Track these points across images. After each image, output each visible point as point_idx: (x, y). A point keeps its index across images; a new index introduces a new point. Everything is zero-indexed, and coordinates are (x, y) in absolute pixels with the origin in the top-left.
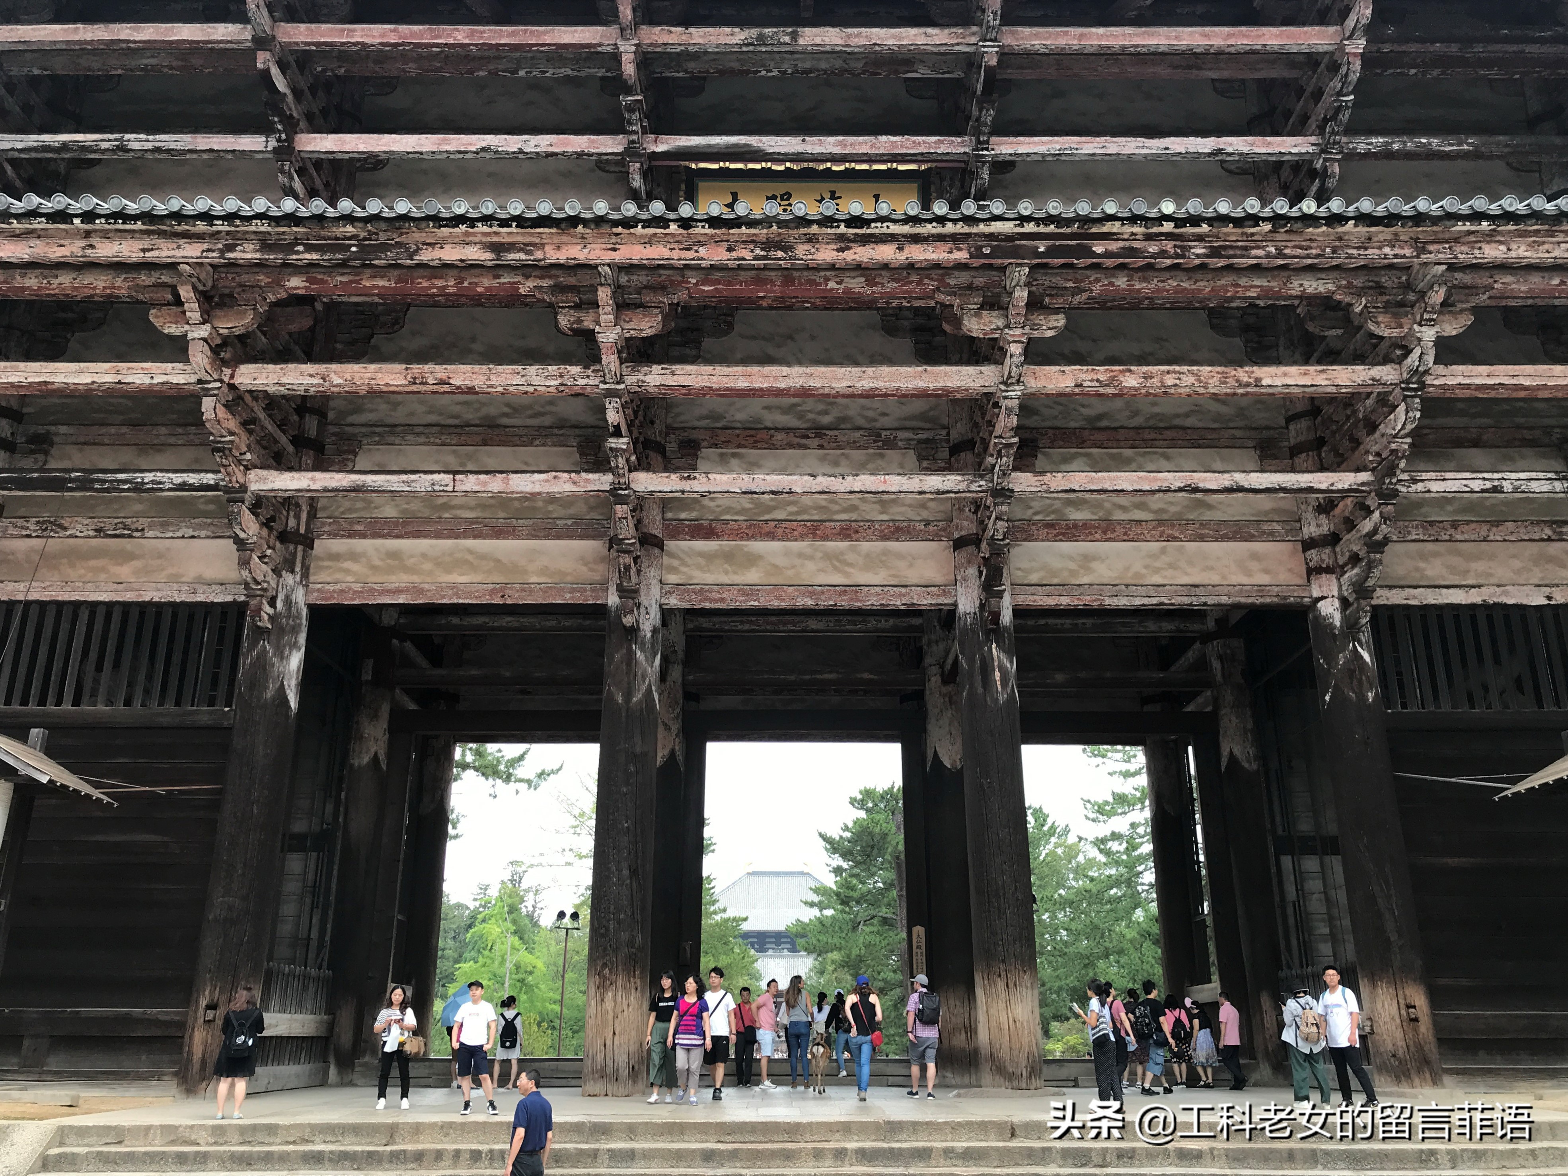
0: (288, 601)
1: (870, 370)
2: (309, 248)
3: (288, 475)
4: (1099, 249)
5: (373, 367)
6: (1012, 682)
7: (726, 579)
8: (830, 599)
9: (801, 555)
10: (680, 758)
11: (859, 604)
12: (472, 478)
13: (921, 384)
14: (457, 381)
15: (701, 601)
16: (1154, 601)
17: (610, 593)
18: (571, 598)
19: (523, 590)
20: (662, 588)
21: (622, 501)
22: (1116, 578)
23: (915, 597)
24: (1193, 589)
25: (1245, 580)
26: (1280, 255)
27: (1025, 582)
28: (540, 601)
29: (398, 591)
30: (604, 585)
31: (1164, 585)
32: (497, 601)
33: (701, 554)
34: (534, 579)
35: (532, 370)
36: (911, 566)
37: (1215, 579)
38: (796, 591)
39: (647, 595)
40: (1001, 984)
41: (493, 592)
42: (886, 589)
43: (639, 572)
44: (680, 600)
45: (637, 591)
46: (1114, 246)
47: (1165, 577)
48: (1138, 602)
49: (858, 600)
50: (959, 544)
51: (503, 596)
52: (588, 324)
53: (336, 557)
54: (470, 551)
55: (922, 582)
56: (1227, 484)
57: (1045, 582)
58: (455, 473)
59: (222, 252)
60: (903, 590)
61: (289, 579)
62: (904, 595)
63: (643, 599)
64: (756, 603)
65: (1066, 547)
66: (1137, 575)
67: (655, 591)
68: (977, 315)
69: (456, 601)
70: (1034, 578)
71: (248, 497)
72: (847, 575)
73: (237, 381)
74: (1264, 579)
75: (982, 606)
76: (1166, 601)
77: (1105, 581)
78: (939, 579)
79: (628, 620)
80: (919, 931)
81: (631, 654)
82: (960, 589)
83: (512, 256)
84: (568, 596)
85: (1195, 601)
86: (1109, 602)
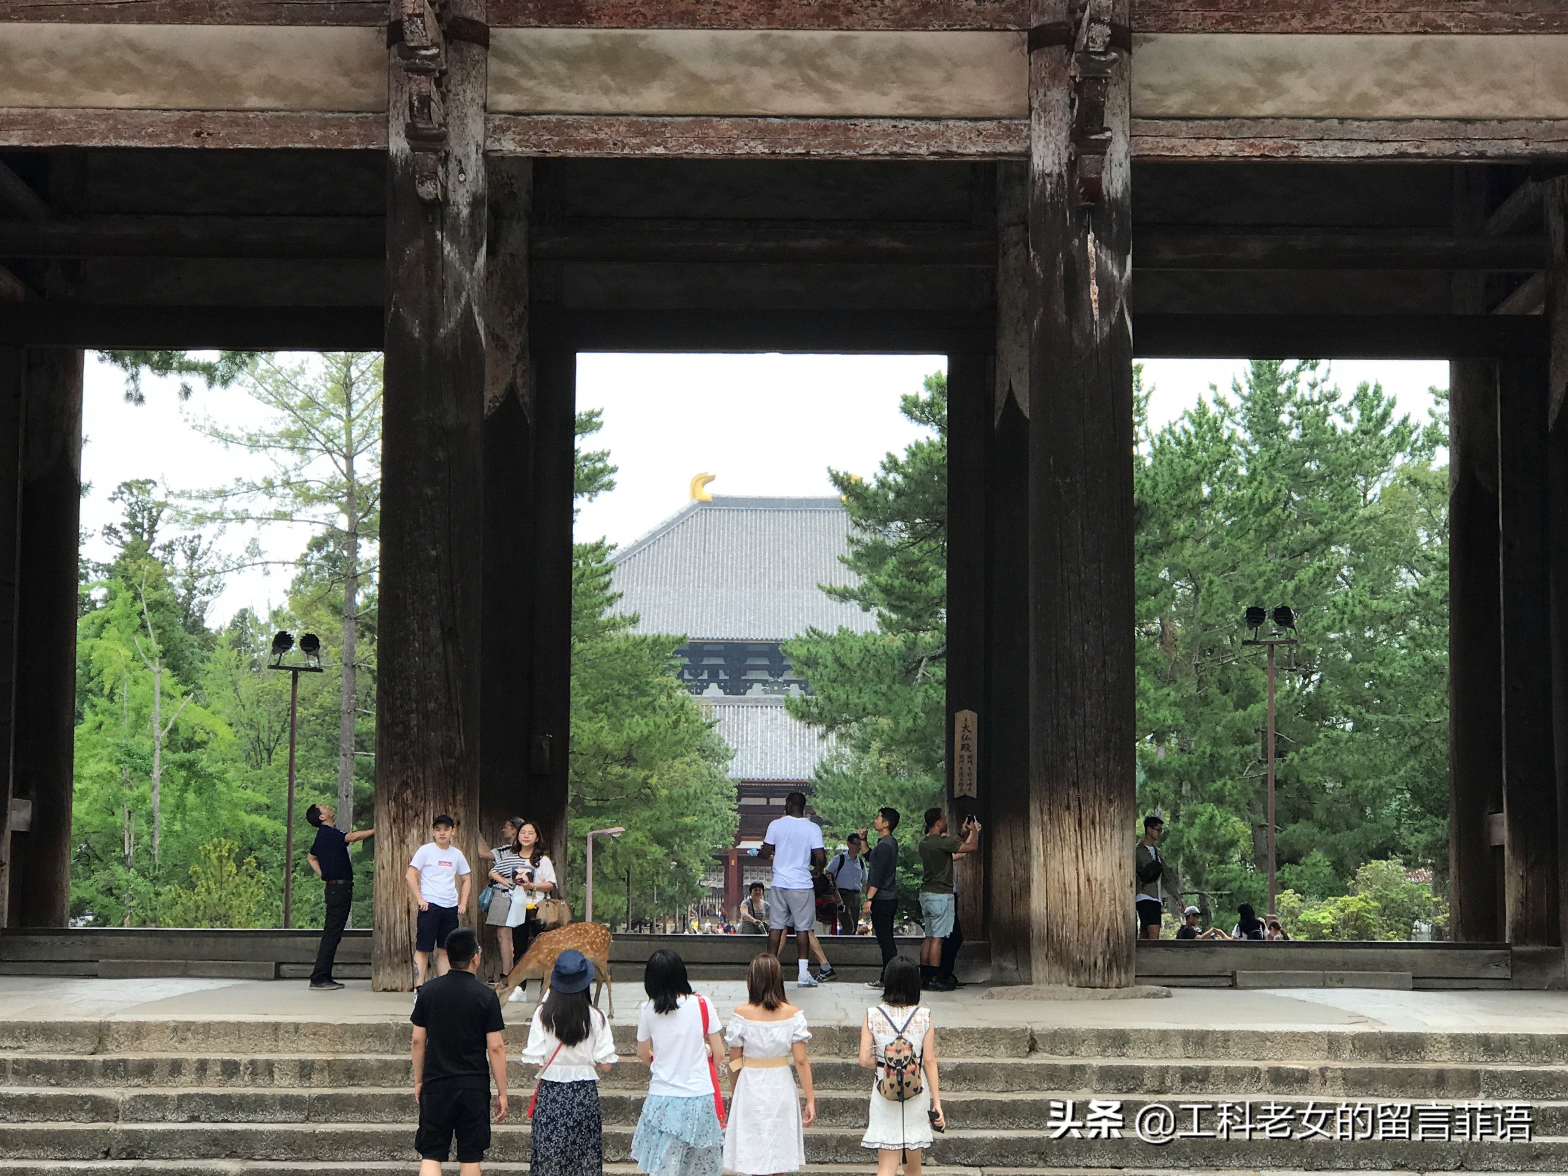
6: (1121, 302)
7: (605, 103)
8: (797, 142)
9: (745, 57)
11: (849, 153)
15: (559, 145)
16: (1389, 149)
17: (392, 131)
18: (323, 138)
19: (234, 123)
20: (486, 120)
22: (1328, 104)
23: (955, 140)
24: (1462, 126)
25: (1558, 110)
27: (1158, 112)
28: (266, 144)
30: (380, 114)
31: (1410, 119)
32: (189, 143)
33: (559, 55)
34: (253, 102)
36: (949, 78)
38: (734, 126)
39: (462, 136)
40: (1069, 821)
41: (180, 126)
42: (902, 124)
43: (444, 98)
44: (520, 143)
45: (443, 138)
47: (1414, 103)
48: (1359, 151)
49: (848, 146)
50: (1038, 40)
51: (198, 135)
54: (134, 47)
55: (969, 111)
57: (1193, 112)
60: (933, 126)
62: (934, 136)
63: (456, 148)
64: (660, 150)
65: (1236, 43)
66: (1363, 99)
67: (476, 128)
69: (114, 143)
70: (1174, 104)
72: (830, 96)
75: (1072, 165)
76: (1411, 150)
77: (1304, 110)
78: (999, 105)
79: (428, 190)
80: (967, 718)
81: (434, 250)
82: (1038, 128)
84: (316, 134)
85: (1464, 149)
86: (1307, 151)
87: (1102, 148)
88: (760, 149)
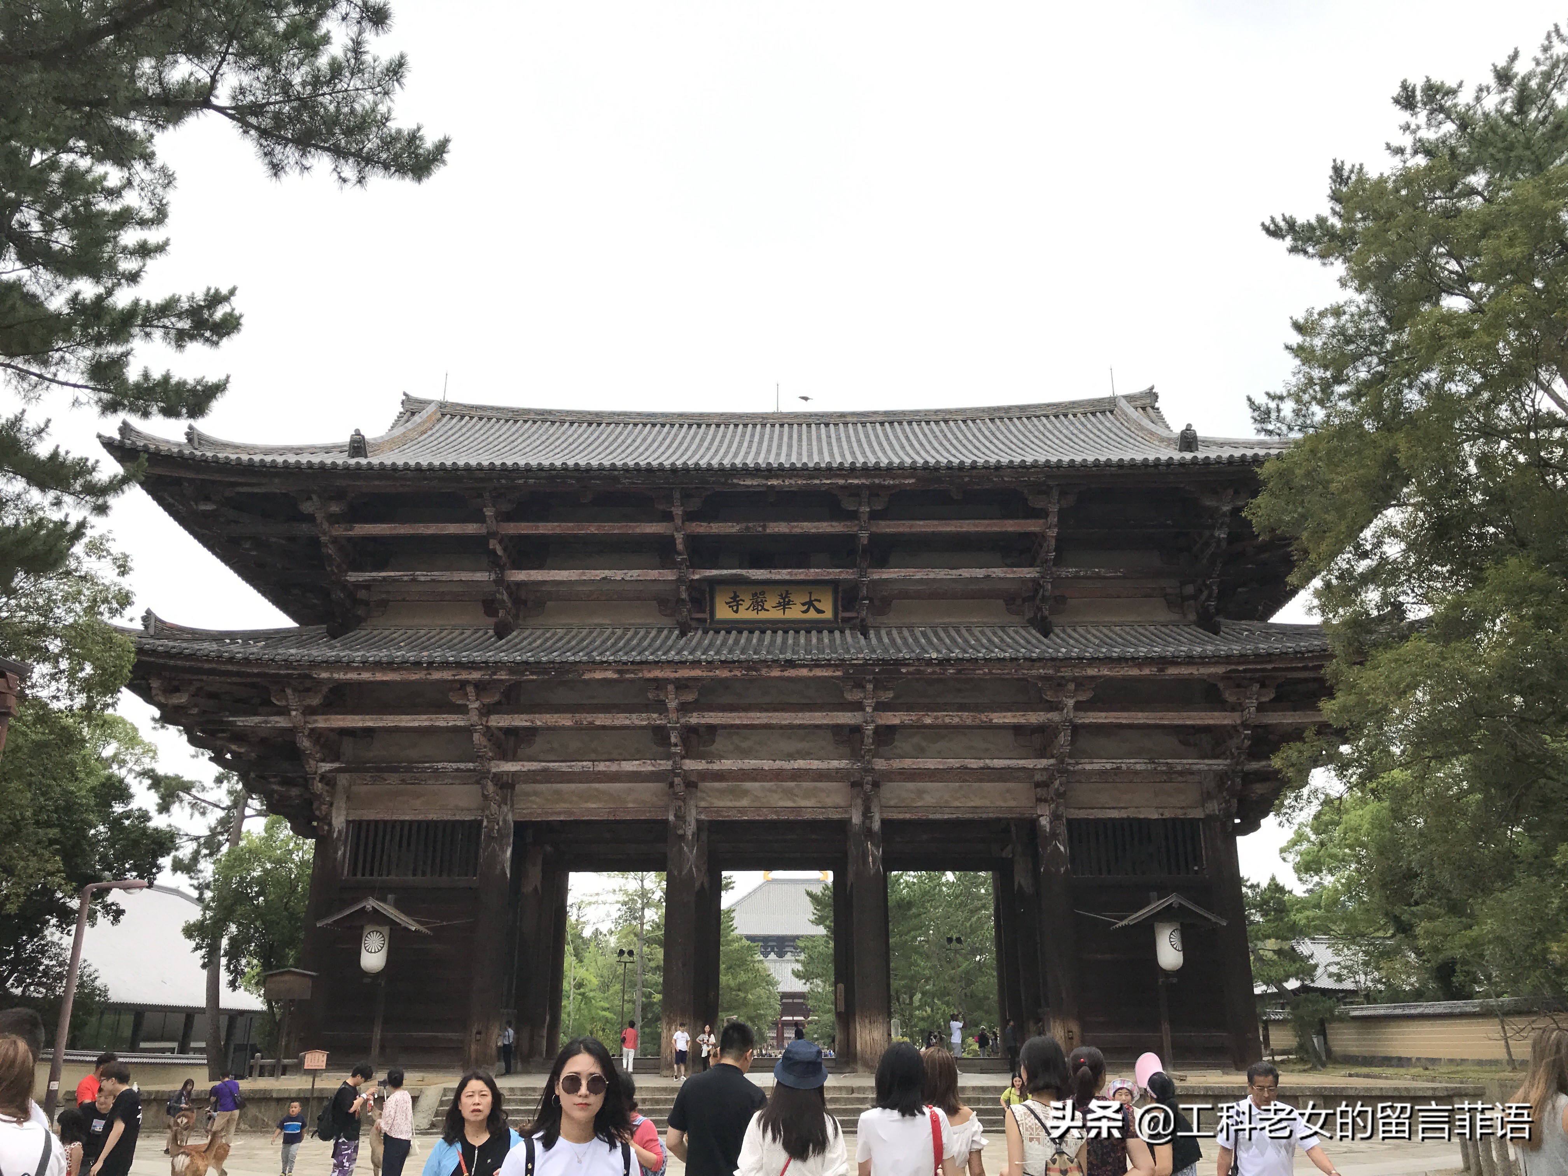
0: (505, 821)
1: (800, 714)
2: (532, 673)
3: (510, 764)
4: (904, 670)
5: (556, 716)
6: (879, 862)
7: (730, 804)
8: (785, 815)
9: (770, 790)
10: (706, 885)
11: (800, 818)
12: (602, 764)
13: (825, 722)
14: (598, 723)
15: (717, 817)
16: (955, 816)
17: (670, 814)
19: (624, 812)
20: (697, 810)
21: (677, 775)
22: (937, 803)
23: (830, 814)
24: (975, 809)
25: (1003, 804)
26: (990, 673)
27: (888, 805)
28: (634, 818)
29: (559, 813)
30: (666, 808)
31: (960, 807)
32: (611, 818)
33: (718, 790)
34: (630, 805)
35: (634, 716)
36: (828, 796)
37: (988, 804)
38: (767, 811)
39: (689, 815)
40: (867, 1021)
41: (609, 813)
42: (815, 810)
43: (685, 805)
44: (707, 816)
45: (684, 817)
46: (911, 669)
47: (961, 803)
48: (946, 816)
49: (800, 816)
50: (854, 785)
51: (614, 815)
52: (662, 697)
53: (527, 794)
54: (597, 790)
55: (833, 805)
56: (982, 765)
57: (898, 805)
58: (593, 761)
59: (490, 675)
60: (824, 810)
61: (505, 809)
62: (824, 813)
63: (688, 818)
64: (746, 818)
65: (910, 785)
66: (947, 801)
67: (694, 812)
68: (851, 691)
69: (590, 818)
70: (892, 803)
71: (491, 776)
72: (794, 801)
73: (490, 724)
74: (1012, 804)
75: (863, 822)
76: (961, 816)
77: (930, 805)
78: (843, 804)
79: (680, 832)
80: (841, 986)
81: (681, 848)
82: (854, 811)
83: (628, 676)
84: (648, 815)
85: (976, 816)
86: (931, 816)
87: (871, 818)
88: (775, 817)
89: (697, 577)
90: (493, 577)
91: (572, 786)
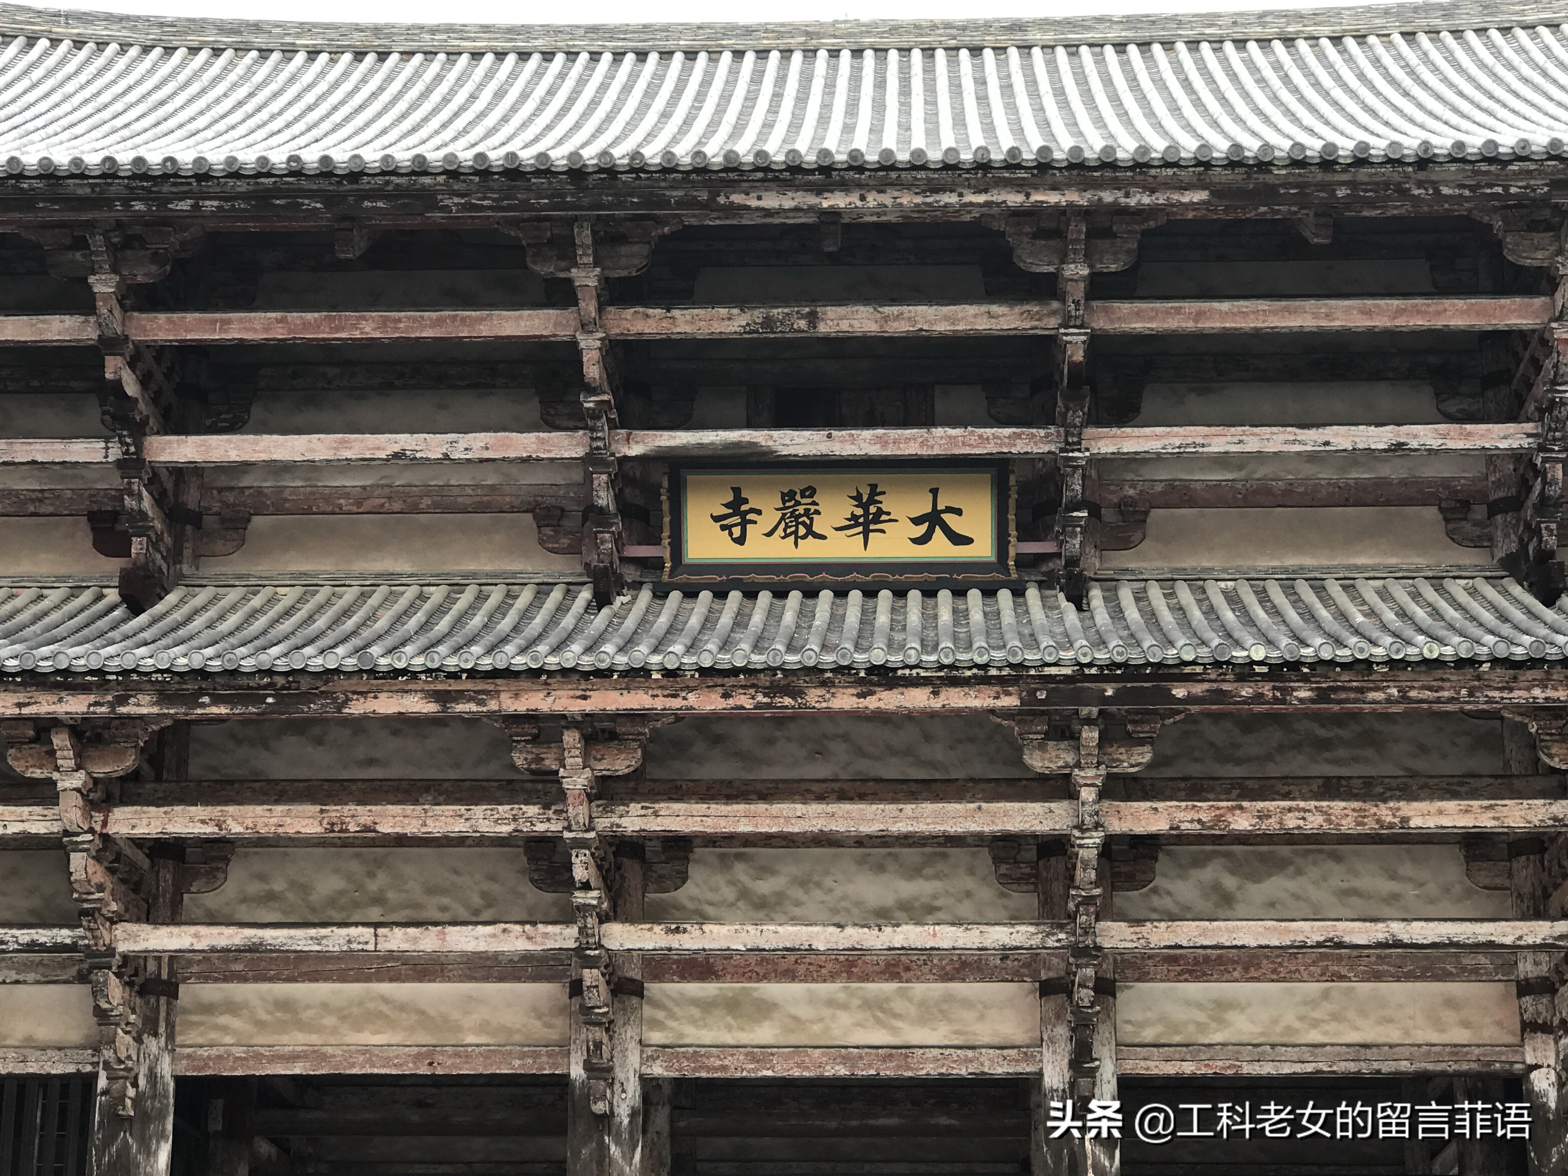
0: (152, 1076)
1: (909, 808)
2: (217, 700)
3: (164, 931)
4: (1179, 692)
5: (279, 809)
7: (728, 1038)
8: (870, 1066)
9: (831, 1003)
11: (909, 1074)
12: (398, 932)
13: (974, 827)
14: (386, 828)
15: (695, 1070)
16: (1309, 1068)
17: (572, 1060)
18: (521, 1066)
19: (457, 1055)
20: (642, 1052)
21: (591, 963)
22: (1262, 1034)
23: (987, 1063)
24: (1362, 1050)
25: (1435, 1037)
26: (1404, 698)
27: (1137, 1041)
28: (481, 1070)
29: (294, 1057)
30: (564, 1047)
31: (1324, 1045)
32: (424, 1070)
33: (695, 1002)
34: (471, 1039)
35: (478, 810)
36: (982, 1017)
37: (1394, 1035)
38: (823, 1055)
39: (623, 1065)
41: (418, 1057)
42: (947, 1052)
43: (611, 1038)
44: (667, 1068)
45: (610, 1070)
46: (1199, 689)
47: (1326, 1033)
48: (1287, 1069)
49: (909, 1068)
50: (1047, 989)
51: (431, 1064)
52: (550, 763)
53: (209, 1009)
54: (385, 1000)
55: (996, 1041)
56: (1381, 937)
57: (1163, 1041)
58: (376, 925)
59: (112, 705)
60: (970, 1053)
61: (153, 1045)
62: (971, 1061)
63: (619, 1074)
64: (769, 1073)
65: (1193, 989)
66: (1289, 1030)
67: (634, 1058)
68: (1042, 747)
69: (369, 1071)
70: (1148, 1035)
71: (116, 961)
72: (894, 1031)
73: (111, 830)
74: (1461, 1036)
75: (1072, 1084)
76: (1326, 1069)
77: (1245, 1039)
78: (1019, 1036)
79: (600, 1107)
81: (603, 1151)
82: (1047, 1055)
83: (461, 708)
84: (517, 1063)
85: (1365, 1068)
86: (1247, 1069)
87: (1092, 1073)
88: (842, 1071)
89: (635, 450)
90: (115, 452)
91: (323, 990)
